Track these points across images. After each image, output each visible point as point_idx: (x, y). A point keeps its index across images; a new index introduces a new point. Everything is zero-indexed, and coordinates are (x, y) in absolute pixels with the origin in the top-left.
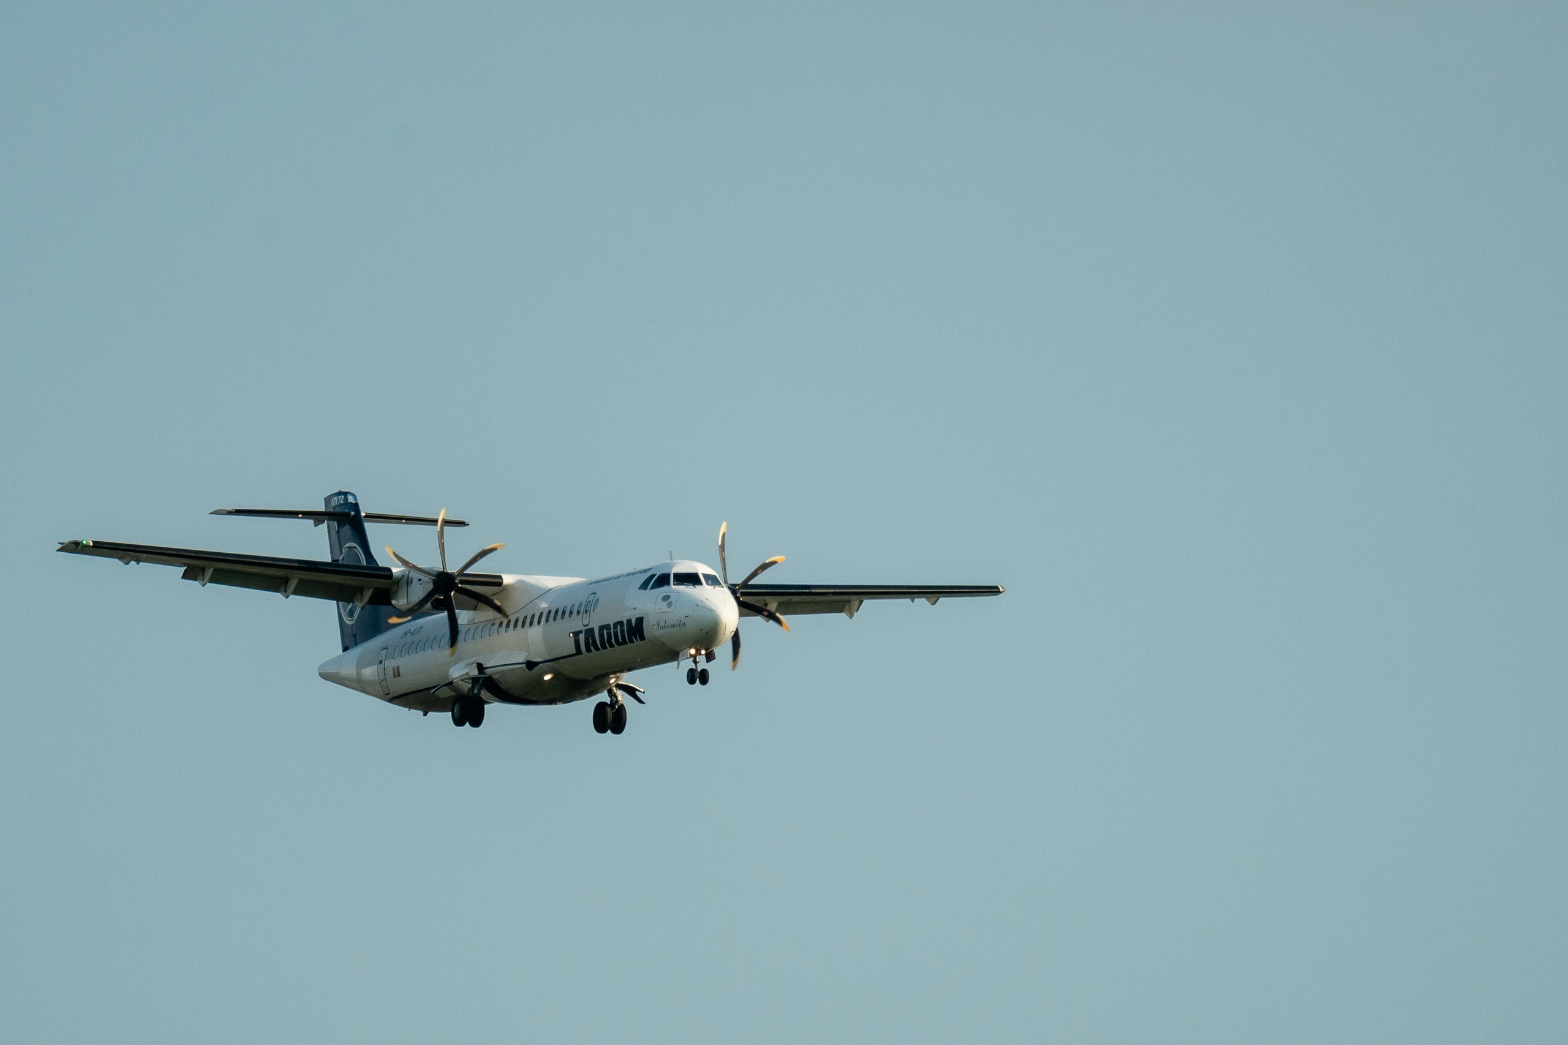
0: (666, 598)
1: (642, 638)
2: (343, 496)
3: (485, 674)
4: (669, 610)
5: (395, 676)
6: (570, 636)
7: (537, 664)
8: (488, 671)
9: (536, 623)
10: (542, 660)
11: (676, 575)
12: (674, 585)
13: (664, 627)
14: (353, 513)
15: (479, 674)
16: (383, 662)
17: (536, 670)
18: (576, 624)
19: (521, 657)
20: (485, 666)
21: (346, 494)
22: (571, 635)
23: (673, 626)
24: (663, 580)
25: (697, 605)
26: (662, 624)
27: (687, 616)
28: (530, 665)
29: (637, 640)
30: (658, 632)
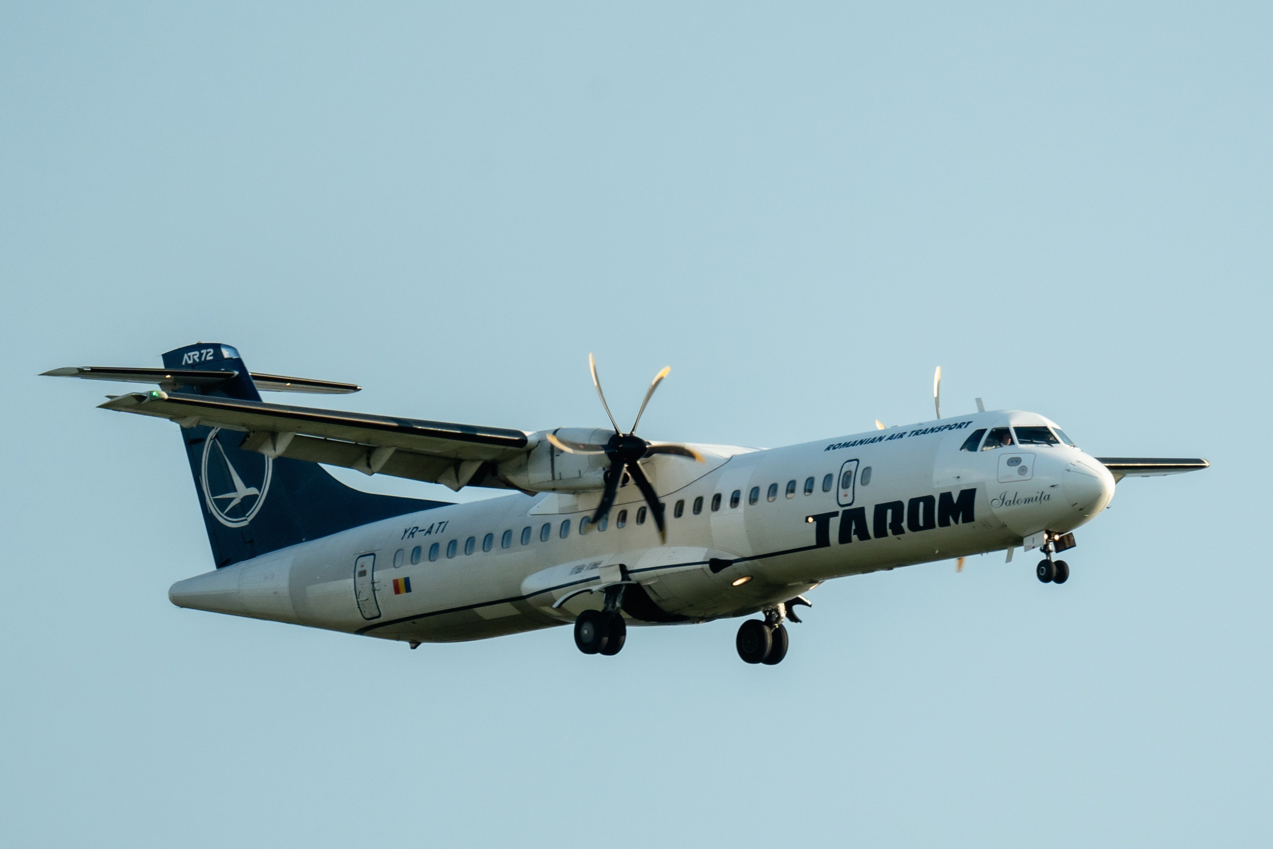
0: (1014, 461)
1: (969, 517)
2: (212, 351)
3: (629, 579)
4: (1022, 477)
5: (397, 591)
6: (807, 521)
7: (728, 563)
8: (635, 577)
9: (728, 504)
10: (736, 557)
11: (1017, 429)
12: (1021, 442)
13: (1015, 501)
14: (236, 373)
15: (623, 579)
16: (369, 574)
17: (725, 572)
18: (824, 502)
19: (698, 554)
20: (629, 569)
21: (217, 347)
22: (811, 520)
23: (1027, 501)
24: (1000, 436)
25: (1069, 470)
26: (1010, 497)
27: (1053, 486)
28: (716, 565)
29: (956, 522)
30: (1000, 510)
